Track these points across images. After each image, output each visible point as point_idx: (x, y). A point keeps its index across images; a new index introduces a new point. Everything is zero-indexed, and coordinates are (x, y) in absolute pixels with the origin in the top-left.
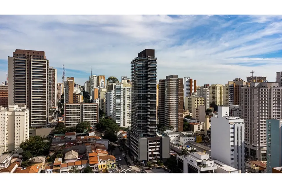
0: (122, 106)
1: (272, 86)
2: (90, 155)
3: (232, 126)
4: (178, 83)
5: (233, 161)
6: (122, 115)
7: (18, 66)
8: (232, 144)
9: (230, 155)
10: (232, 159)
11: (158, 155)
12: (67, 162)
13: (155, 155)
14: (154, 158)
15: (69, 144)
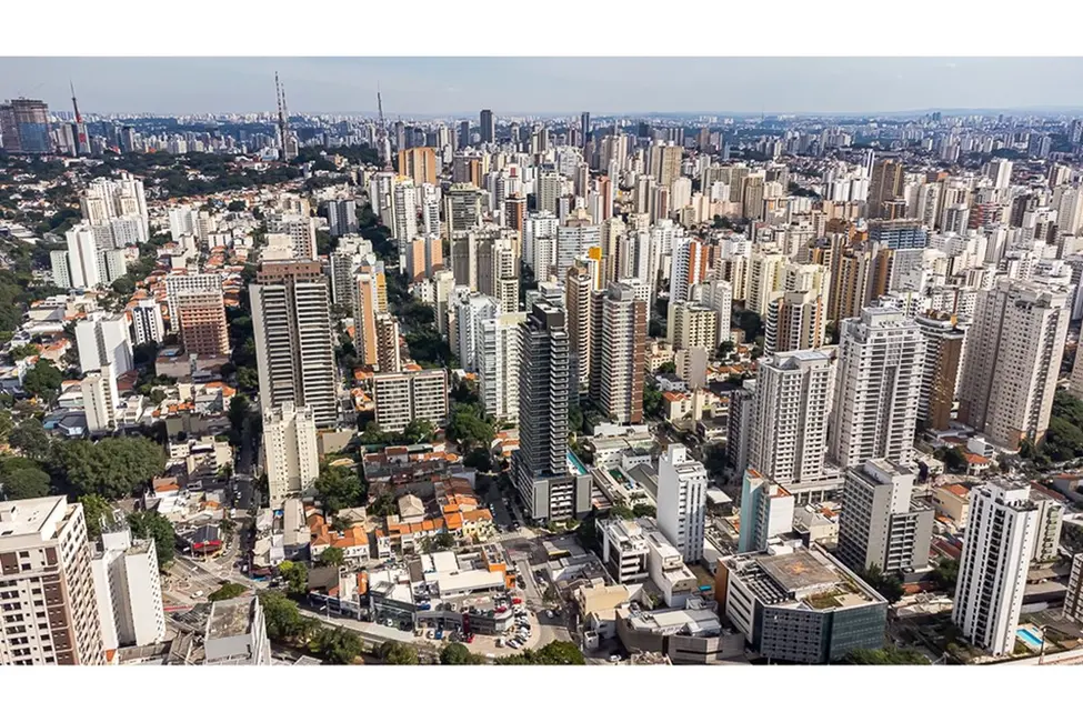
0: (499, 370)
1: (813, 368)
2: (448, 508)
3: (684, 484)
4: (633, 312)
5: (682, 536)
6: (499, 390)
7: (270, 305)
8: (682, 510)
9: (677, 526)
10: (681, 533)
11: (569, 507)
12: (407, 521)
13: (563, 508)
14: (562, 512)
15: (400, 478)
